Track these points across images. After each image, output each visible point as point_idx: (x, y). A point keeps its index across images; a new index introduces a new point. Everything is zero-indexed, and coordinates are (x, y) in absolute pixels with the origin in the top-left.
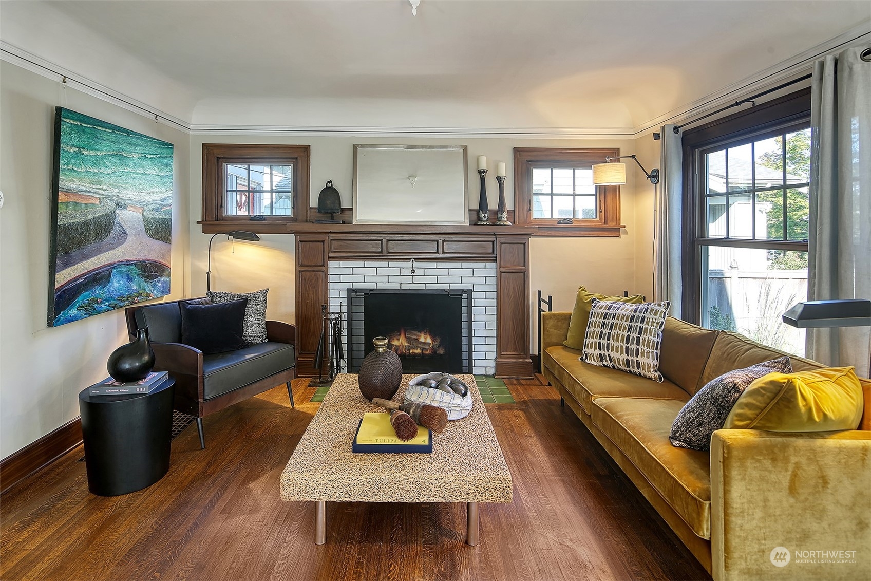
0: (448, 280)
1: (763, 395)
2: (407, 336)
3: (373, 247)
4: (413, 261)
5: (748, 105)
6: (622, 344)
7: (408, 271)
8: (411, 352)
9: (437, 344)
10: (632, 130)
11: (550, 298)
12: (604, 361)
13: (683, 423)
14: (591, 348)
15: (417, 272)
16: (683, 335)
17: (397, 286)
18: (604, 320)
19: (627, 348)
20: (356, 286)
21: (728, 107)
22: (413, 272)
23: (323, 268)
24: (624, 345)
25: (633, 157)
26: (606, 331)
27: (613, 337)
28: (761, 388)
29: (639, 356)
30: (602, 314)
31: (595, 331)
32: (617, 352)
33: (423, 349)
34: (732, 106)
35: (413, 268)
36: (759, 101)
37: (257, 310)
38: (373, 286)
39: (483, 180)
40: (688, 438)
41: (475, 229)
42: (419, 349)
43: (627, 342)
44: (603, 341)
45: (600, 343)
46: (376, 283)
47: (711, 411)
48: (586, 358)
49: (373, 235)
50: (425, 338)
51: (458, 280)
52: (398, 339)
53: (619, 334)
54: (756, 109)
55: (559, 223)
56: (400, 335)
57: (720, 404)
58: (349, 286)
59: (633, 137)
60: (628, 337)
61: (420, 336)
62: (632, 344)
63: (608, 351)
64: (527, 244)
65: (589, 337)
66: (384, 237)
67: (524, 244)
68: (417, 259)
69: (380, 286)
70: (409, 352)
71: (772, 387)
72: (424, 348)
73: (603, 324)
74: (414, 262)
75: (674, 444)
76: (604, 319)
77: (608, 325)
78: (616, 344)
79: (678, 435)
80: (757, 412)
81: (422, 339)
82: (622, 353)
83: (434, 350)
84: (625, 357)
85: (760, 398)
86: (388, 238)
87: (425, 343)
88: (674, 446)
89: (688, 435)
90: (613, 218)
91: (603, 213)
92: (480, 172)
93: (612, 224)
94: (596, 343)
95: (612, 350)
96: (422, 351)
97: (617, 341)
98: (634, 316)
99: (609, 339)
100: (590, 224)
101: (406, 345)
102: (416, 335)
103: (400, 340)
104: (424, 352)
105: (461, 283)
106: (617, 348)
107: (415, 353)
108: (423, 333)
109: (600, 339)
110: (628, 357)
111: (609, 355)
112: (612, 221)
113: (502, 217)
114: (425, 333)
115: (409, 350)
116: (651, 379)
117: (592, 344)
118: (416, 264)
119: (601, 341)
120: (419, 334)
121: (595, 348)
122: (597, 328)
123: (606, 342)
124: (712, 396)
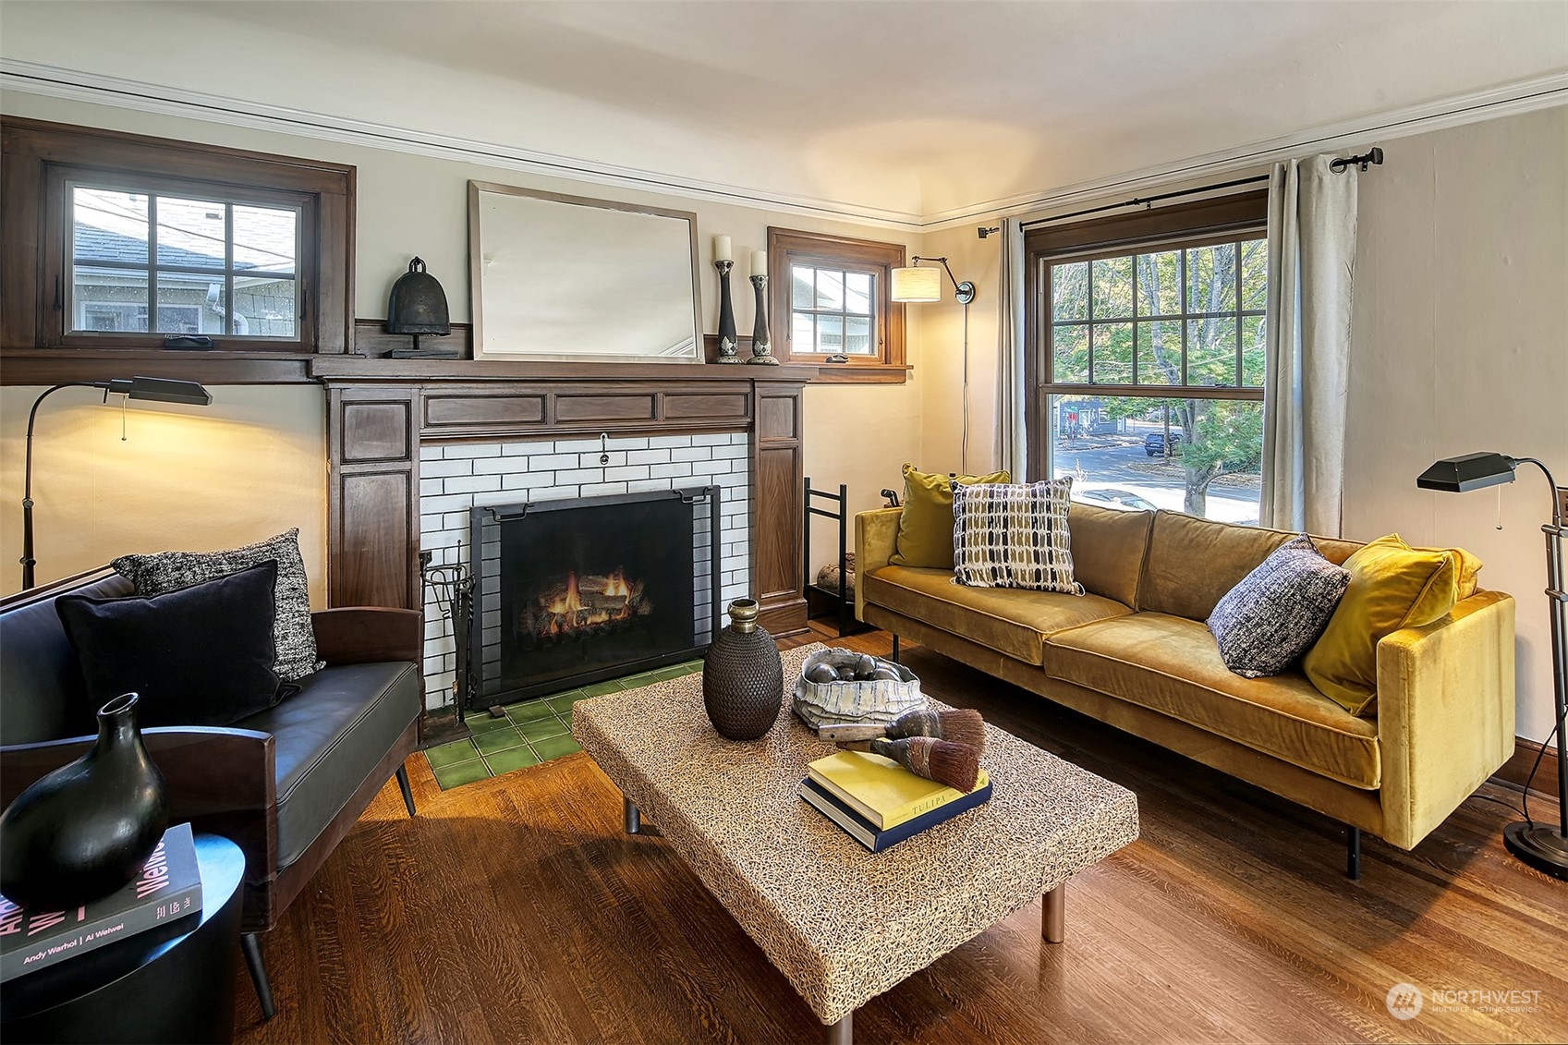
0: (669, 470)
1: (1408, 583)
2: (580, 589)
3: (524, 410)
4: (604, 437)
5: (1143, 206)
6: (1028, 548)
7: (595, 460)
8: (588, 623)
9: (637, 595)
10: (921, 219)
11: (843, 488)
12: (998, 578)
13: (1253, 643)
14: (977, 560)
15: (614, 459)
16: (1103, 523)
17: (571, 493)
18: (990, 515)
19: (1036, 553)
20: (482, 500)
21: (1122, 205)
22: (605, 459)
23: (405, 465)
24: (1032, 549)
25: (944, 260)
26: (999, 530)
27: (1013, 538)
28: (1403, 573)
29: (1054, 562)
30: (984, 505)
31: (978, 534)
32: (1021, 560)
33: (610, 612)
34: (1128, 204)
35: (604, 451)
36: (1155, 204)
37: (294, 589)
38: (520, 497)
39: (725, 282)
40: (1264, 662)
41: (714, 371)
42: (604, 613)
43: (1035, 544)
44: (997, 548)
45: (991, 552)
46: (528, 490)
47: (1302, 617)
48: (968, 578)
49: (526, 385)
50: (617, 587)
51: (686, 469)
52: (564, 600)
53: (1022, 533)
54: (1150, 213)
55: (829, 360)
56: (566, 590)
57: (1318, 607)
58: (465, 501)
59: (920, 230)
60: (1035, 535)
61: (606, 585)
62: (1042, 545)
63: (1006, 561)
64: (799, 399)
65: (970, 543)
66: (550, 388)
67: (795, 398)
68: (612, 434)
69: (536, 496)
70: (586, 623)
71: (1419, 570)
72: (614, 609)
73: (991, 521)
74: (606, 439)
75: (1248, 675)
76: (989, 512)
77: (999, 520)
78: (1018, 549)
79: (1247, 661)
80: (1407, 606)
81: (610, 592)
82: (1029, 561)
83: (633, 609)
84: (1034, 566)
85: (1405, 587)
86: (559, 392)
87: (615, 598)
88: (1249, 678)
89: (1263, 659)
90: (897, 356)
91: (884, 345)
92: (719, 265)
93: (895, 364)
94: (984, 552)
95: (1014, 559)
96: (610, 617)
97: (1020, 543)
98: (1036, 503)
99: (1005, 543)
100: (867, 363)
101: (580, 608)
102: (596, 583)
103: (568, 600)
104: (613, 617)
105: (692, 475)
106: (1021, 555)
107: (597, 623)
108: (612, 576)
109: (991, 544)
110: (1038, 566)
111: (1007, 567)
112: (896, 359)
113: (764, 350)
114: (616, 577)
115: (585, 619)
116: (1069, 593)
117: (977, 554)
118: (611, 443)
119: (994, 547)
120: (605, 580)
121: (985, 560)
122: (982, 527)
123: (1001, 548)
124: (1303, 597)
